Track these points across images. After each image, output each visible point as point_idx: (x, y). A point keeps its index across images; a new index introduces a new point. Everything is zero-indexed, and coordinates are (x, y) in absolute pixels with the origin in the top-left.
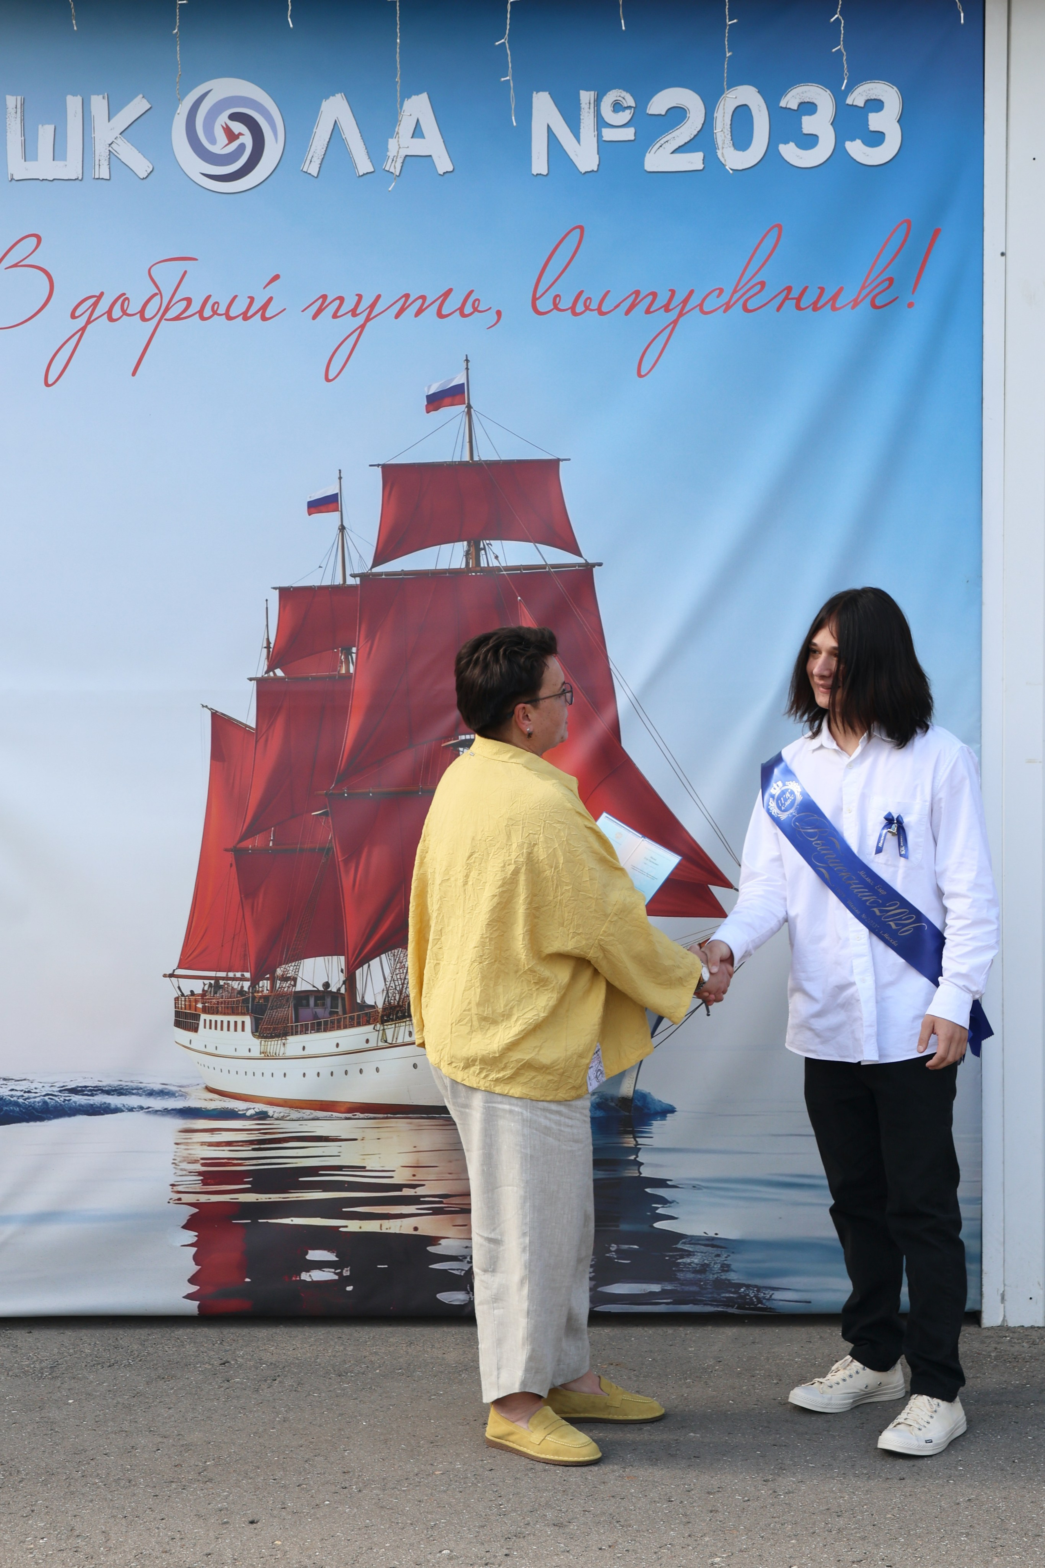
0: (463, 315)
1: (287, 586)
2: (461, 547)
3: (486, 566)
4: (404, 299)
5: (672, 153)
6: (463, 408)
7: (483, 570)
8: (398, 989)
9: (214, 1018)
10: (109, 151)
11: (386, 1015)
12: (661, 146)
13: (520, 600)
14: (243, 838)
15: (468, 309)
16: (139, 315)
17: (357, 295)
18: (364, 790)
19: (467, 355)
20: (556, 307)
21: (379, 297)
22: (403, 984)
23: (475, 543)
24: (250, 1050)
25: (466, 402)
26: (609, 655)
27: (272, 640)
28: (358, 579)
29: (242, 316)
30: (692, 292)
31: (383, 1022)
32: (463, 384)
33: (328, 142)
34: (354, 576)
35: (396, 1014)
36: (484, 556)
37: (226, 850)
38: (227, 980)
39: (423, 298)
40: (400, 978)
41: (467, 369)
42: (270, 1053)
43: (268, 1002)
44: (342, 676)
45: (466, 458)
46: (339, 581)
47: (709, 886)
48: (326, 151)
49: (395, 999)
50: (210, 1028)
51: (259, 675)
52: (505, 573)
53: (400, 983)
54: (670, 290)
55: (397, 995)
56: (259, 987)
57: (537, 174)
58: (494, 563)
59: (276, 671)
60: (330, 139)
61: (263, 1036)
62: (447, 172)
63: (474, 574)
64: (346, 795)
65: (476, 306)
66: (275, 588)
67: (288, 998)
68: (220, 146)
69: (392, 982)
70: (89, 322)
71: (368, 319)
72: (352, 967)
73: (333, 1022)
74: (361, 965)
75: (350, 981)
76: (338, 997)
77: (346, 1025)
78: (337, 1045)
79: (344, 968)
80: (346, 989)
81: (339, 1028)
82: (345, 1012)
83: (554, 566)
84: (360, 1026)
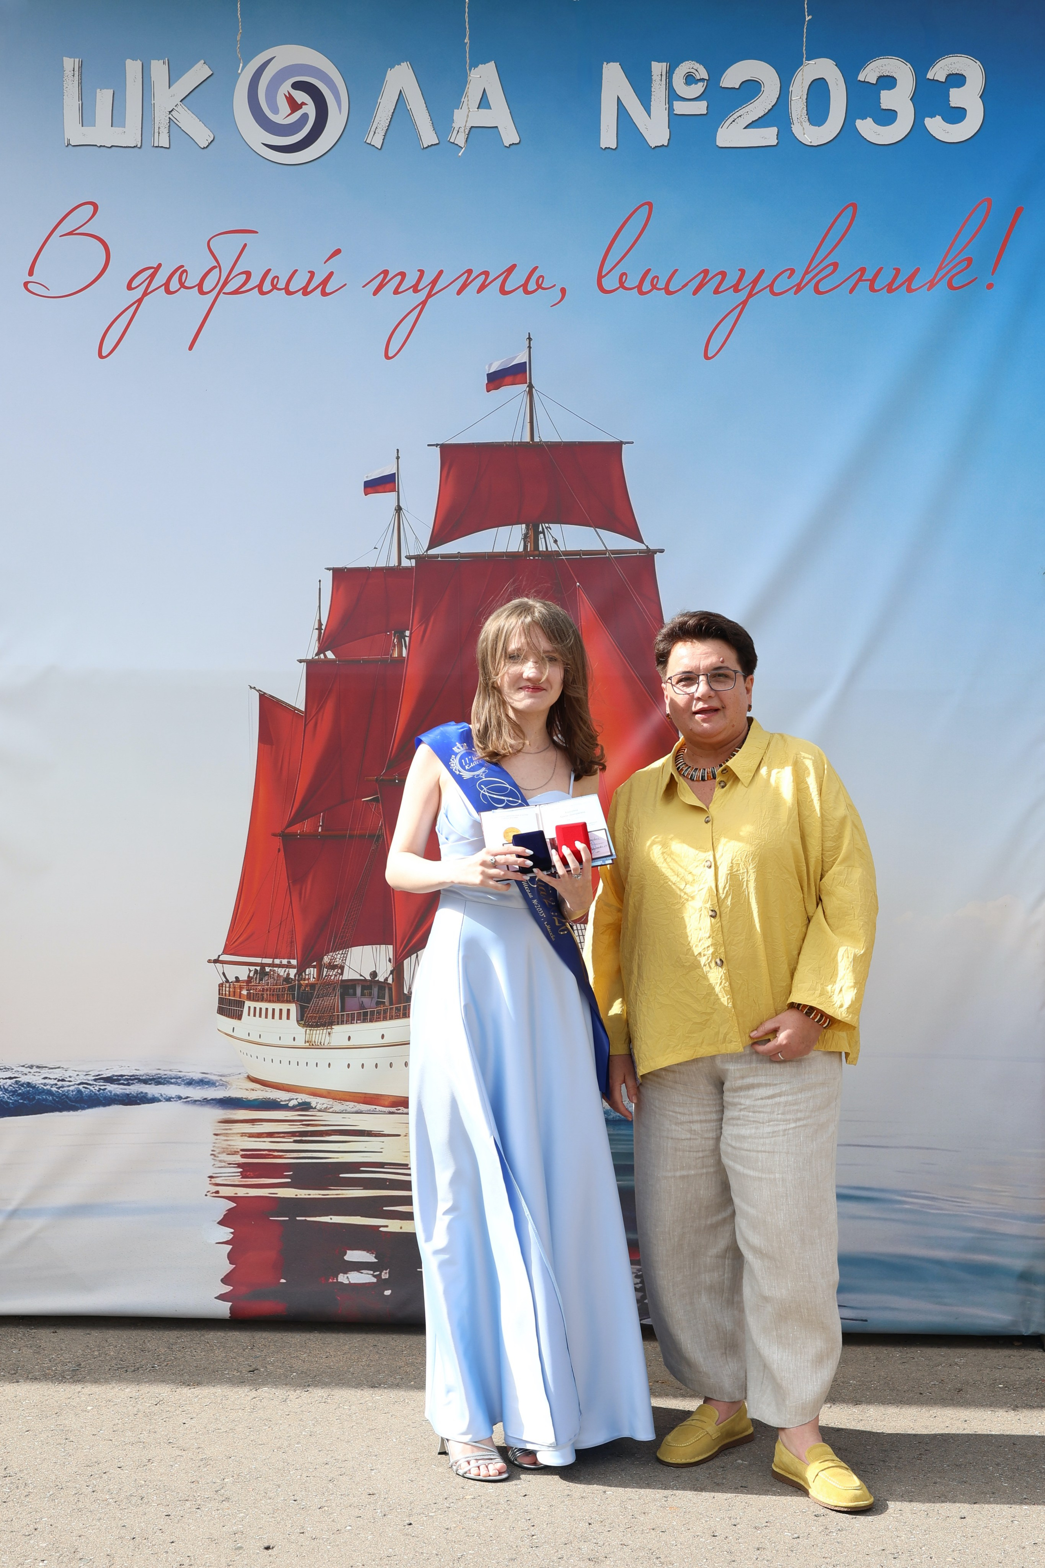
0: (527, 292)
1: (341, 566)
2: (519, 530)
3: (545, 550)
4: (466, 274)
5: (745, 128)
6: (524, 387)
7: (541, 554)
9: (258, 1005)
10: (169, 118)
12: (734, 121)
13: (579, 586)
14: (291, 823)
15: (532, 286)
16: (197, 287)
17: (419, 270)
19: (529, 333)
20: (622, 285)
21: (441, 272)
23: (533, 526)
24: (294, 1039)
25: (528, 382)
27: (324, 622)
28: (413, 561)
29: (301, 291)
30: (762, 272)
32: (526, 362)
33: (393, 113)
34: (409, 558)
36: (543, 540)
37: (274, 835)
38: (273, 967)
39: (486, 273)
41: (530, 347)
42: (314, 1042)
43: (314, 990)
44: (393, 659)
45: (527, 439)
46: (394, 563)
48: (390, 122)
50: (255, 1015)
51: (311, 658)
52: (564, 557)
54: (739, 270)
56: (306, 975)
57: (606, 148)
58: (553, 547)
59: (326, 653)
60: (394, 109)
61: (309, 1024)
62: (513, 144)
63: (532, 558)
64: (396, 781)
65: (540, 283)
66: (329, 569)
67: (335, 986)
68: (283, 116)
70: (145, 294)
71: (429, 295)
72: (399, 957)
73: (379, 1013)
74: (409, 955)
75: (398, 971)
76: (385, 987)
77: (392, 1017)
78: (383, 1036)
79: (392, 957)
80: (393, 979)
81: (385, 1019)
82: (391, 1003)
83: (614, 552)
84: (406, 1017)
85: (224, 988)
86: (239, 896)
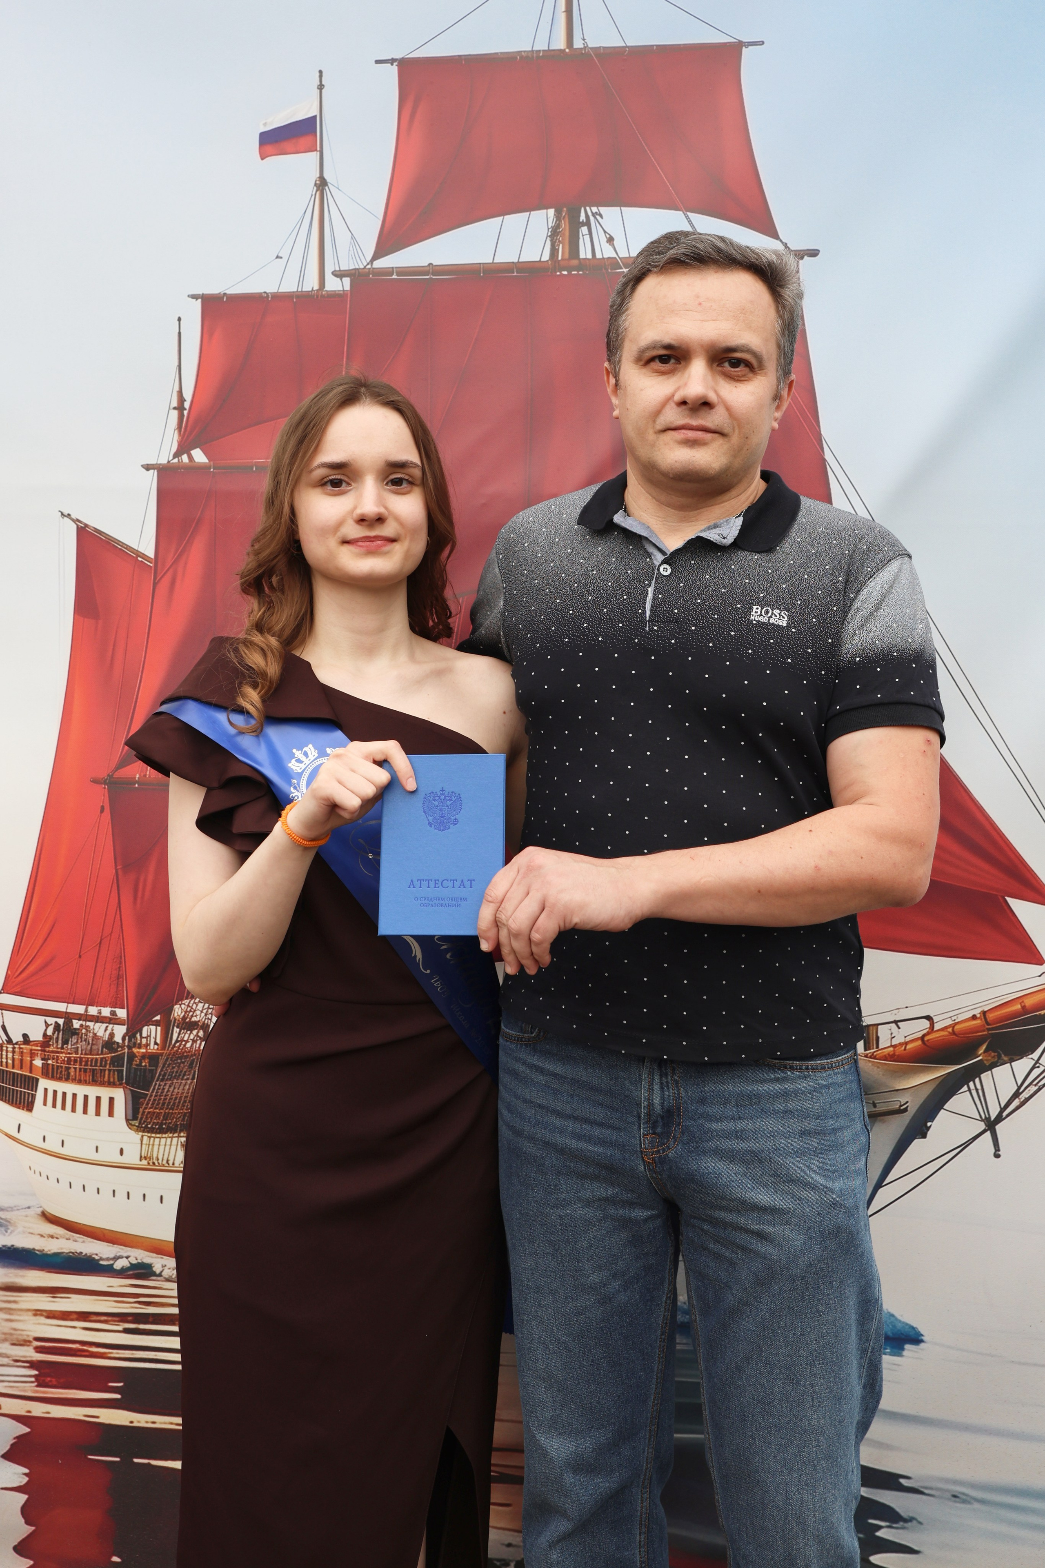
1: (218, 292)
2: (542, 220)
3: (590, 256)
7: (583, 264)
9: (61, 1087)
23: (569, 211)
24: (121, 1152)
26: (822, 433)
27: (186, 396)
28: (347, 281)
34: (339, 274)
36: (587, 238)
37: (97, 776)
38: (86, 1020)
42: (158, 1160)
43: (157, 1066)
45: (559, 44)
46: (311, 284)
47: (1008, 899)
50: (54, 1106)
51: (163, 461)
56: (141, 1037)
58: (605, 251)
59: (191, 452)
61: (146, 1127)
63: (565, 273)
66: (194, 297)
67: (192, 1063)
85: (4, 1053)
86: (30, 890)
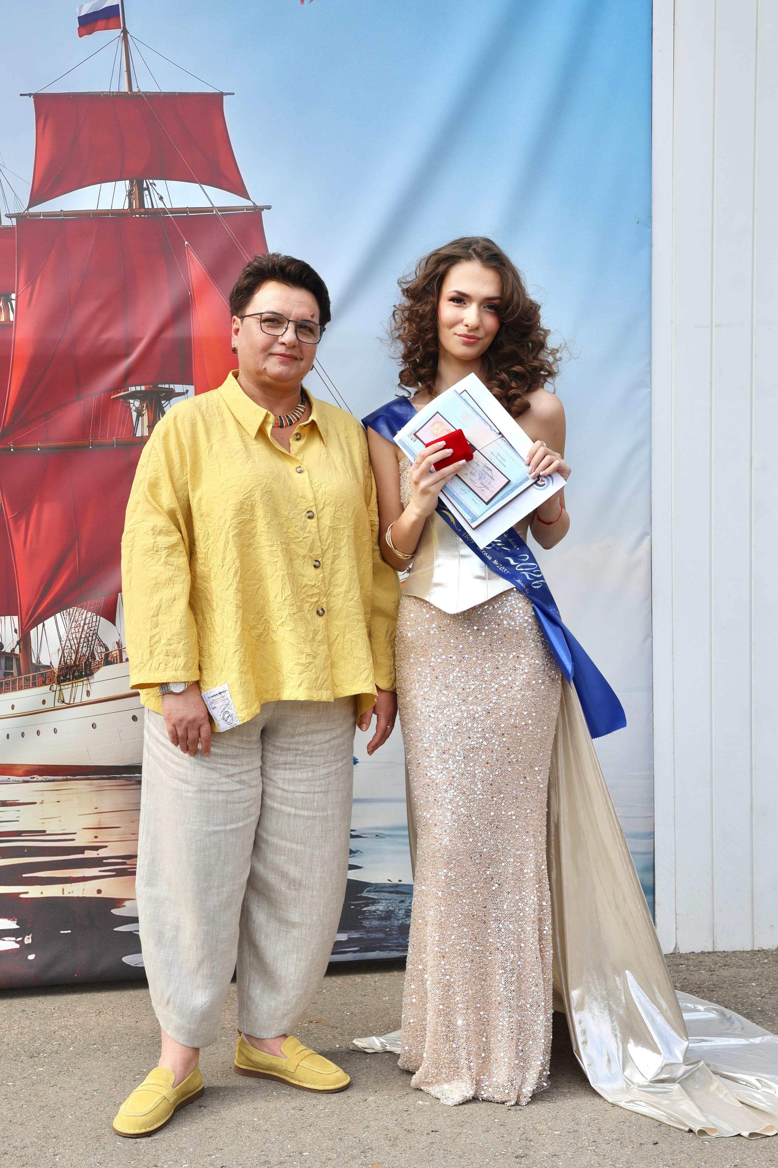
2: (123, 187)
3: (150, 207)
6: (118, 32)
7: (147, 211)
8: (74, 648)
11: (62, 675)
13: (187, 244)
18: (31, 445)
22: (79, 643)
23: (137, 182)
25: (122, 26)
28: (14, 220)
31: (59, 683)
32: (118, 5)
34: (9, 216)
35: (73, 674)
36: (148, 197)
40: (76, 637)
45: (125, 89)
49: (71, 659)
52: (171, 215)
53: (76, 643)
55: (73, 654)
58: (160, 205)
63: (138, 216)
64: (12, 450)
69: (68, 641)
72: (25, 627)
73: (7, 684)
74: (35, 624)
75: (25, 641)
76: (12, 658)
77: (22, 687)
78: (13, 707)
79: (17, 628)
80: (20, 649)
81: (14, 689)
82: (20, 674)
83: (221, 209)
84: (36, 686)
